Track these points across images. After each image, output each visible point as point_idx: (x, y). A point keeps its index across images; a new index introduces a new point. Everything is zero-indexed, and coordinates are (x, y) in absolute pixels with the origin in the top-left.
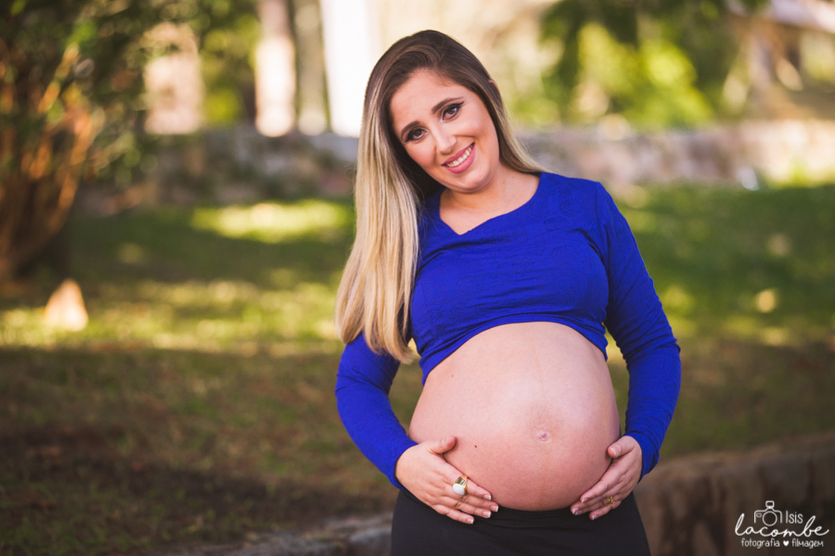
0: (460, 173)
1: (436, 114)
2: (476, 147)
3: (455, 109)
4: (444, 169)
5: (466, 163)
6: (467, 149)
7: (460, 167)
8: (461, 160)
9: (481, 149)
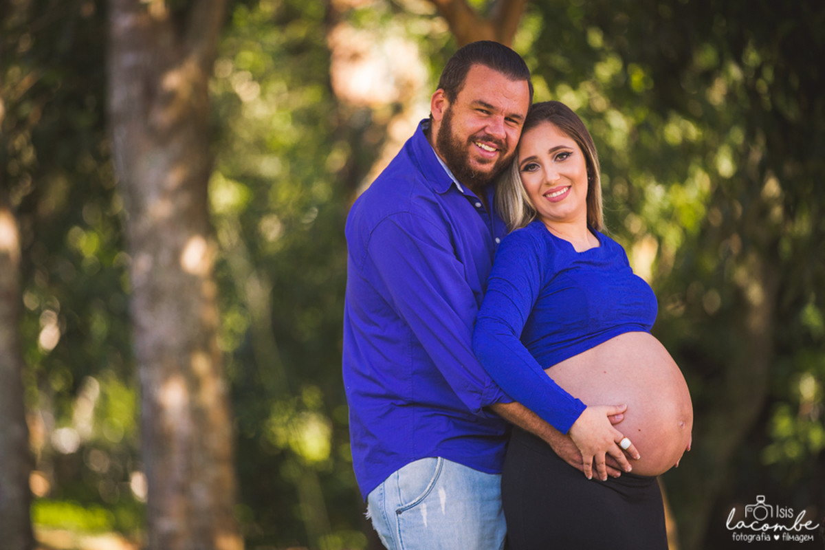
0: (554, 201)
1: (551, 154)
2: (572, 189)
3: (565, 156)
4: (544, 198)
5: (562, 197)
7: (555, 198)
9: (575, 191)
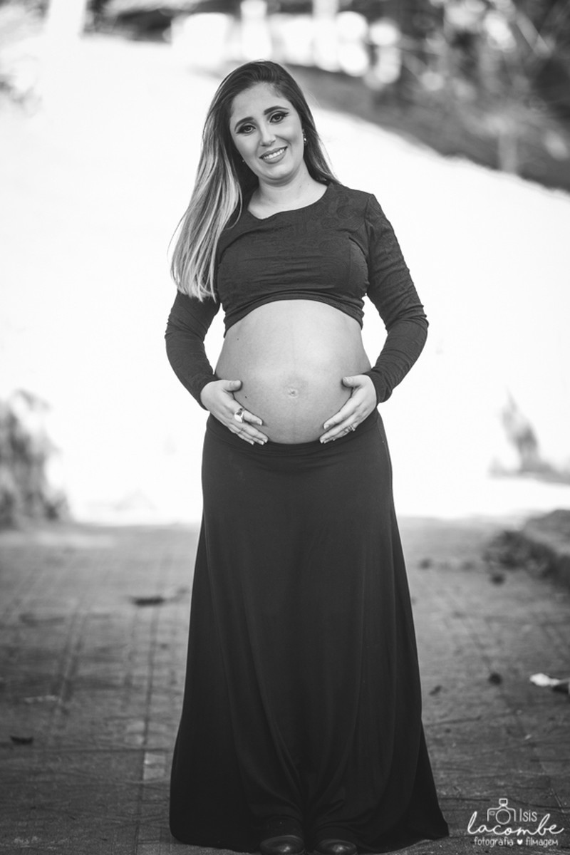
1: (267, 116)
3: (281, 117)
5: (279, 158)
6: (281, 149)
7: (273, 160)
8: (275, 155)
9: (291, 151)
